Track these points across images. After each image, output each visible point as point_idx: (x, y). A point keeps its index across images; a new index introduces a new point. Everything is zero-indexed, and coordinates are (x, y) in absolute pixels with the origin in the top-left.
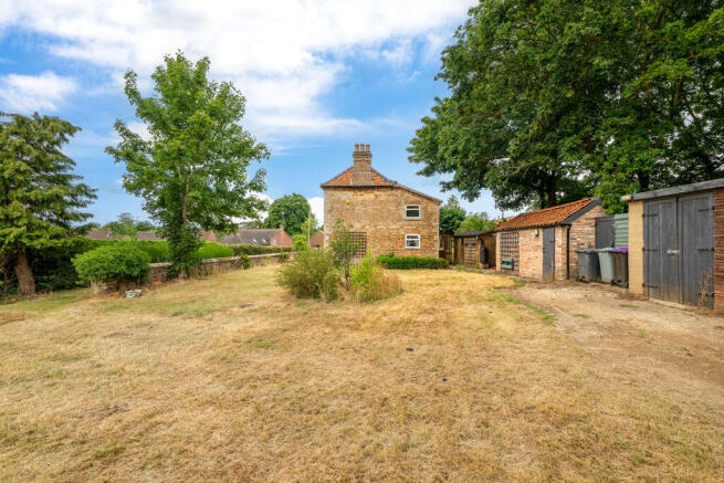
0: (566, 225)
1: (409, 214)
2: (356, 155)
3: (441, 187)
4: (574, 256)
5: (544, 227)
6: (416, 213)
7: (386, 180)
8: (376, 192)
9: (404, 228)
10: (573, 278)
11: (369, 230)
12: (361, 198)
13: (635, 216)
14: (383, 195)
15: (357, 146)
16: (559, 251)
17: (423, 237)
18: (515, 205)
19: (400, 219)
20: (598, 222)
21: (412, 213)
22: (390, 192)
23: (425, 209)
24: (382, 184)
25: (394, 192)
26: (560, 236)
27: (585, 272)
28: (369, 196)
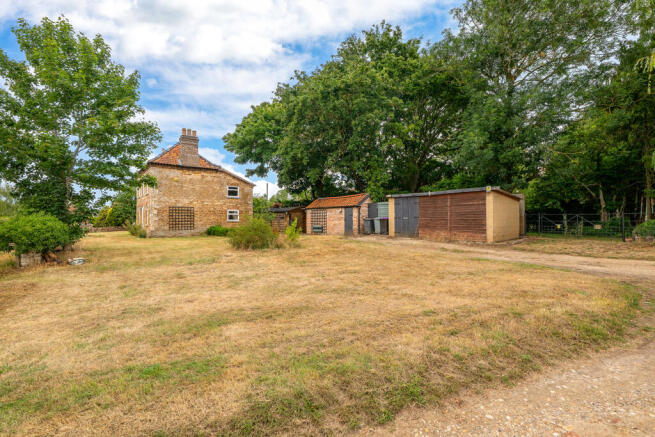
0: (358, 207)
1: (231, 193)
2: (183, 138)
3: (246, 173)
4: (362, 222)
5: (345, 207)
6: (235, 193)
7: (209, 163)
8: (203, 173)
9: (226, 204)
10: (362, 232)
11: (196, 205)
12: (189, 177)
13: (391, 204)
14: (209, 176)
15: (184, 130)
16: (355, 220)
17: (241, 212)
18: (297, 192)
19: (223, 197)
20: (369, 206)
21: (233, 193)
22: (214, 175)
23: (242, 190)
24: (208, 167)
25: (218, 174)
26: (355, 212)
27: (368, 230)
28: (196, 176)
